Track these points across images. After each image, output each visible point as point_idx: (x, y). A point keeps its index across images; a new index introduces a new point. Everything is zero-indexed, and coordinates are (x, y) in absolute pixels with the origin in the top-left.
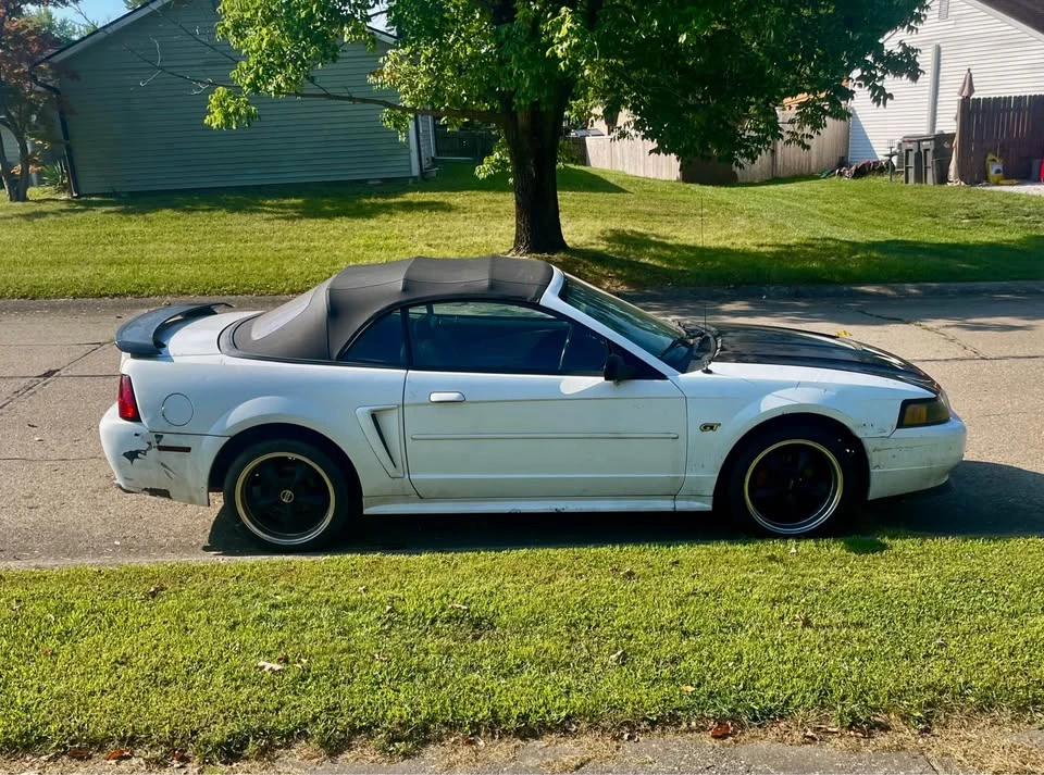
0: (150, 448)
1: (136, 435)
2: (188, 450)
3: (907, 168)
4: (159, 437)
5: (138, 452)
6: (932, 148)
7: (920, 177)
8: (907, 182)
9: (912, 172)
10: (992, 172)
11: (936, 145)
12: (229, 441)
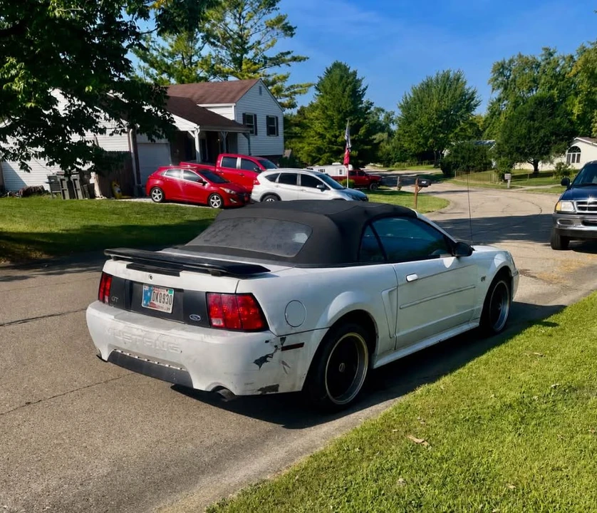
0: (275, 351)
1: (267, 342)
2: (301, 345)
3: (63, 191)
4: (283, 339)
5: (267, 356)
6: (79, 178)
7: (73, 195)
8: (64, 198)
9: (67, 193)
10: (117, 192)
11: (80, 176)
12: (328, 331)
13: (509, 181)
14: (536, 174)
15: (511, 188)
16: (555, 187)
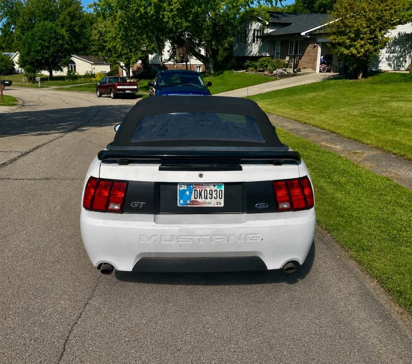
13: (39, 82)
14: (52, 78)
15: (42, 87)
16: (72, 87)
